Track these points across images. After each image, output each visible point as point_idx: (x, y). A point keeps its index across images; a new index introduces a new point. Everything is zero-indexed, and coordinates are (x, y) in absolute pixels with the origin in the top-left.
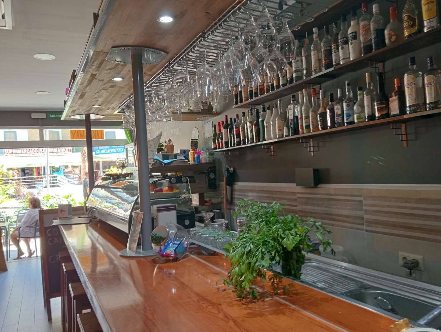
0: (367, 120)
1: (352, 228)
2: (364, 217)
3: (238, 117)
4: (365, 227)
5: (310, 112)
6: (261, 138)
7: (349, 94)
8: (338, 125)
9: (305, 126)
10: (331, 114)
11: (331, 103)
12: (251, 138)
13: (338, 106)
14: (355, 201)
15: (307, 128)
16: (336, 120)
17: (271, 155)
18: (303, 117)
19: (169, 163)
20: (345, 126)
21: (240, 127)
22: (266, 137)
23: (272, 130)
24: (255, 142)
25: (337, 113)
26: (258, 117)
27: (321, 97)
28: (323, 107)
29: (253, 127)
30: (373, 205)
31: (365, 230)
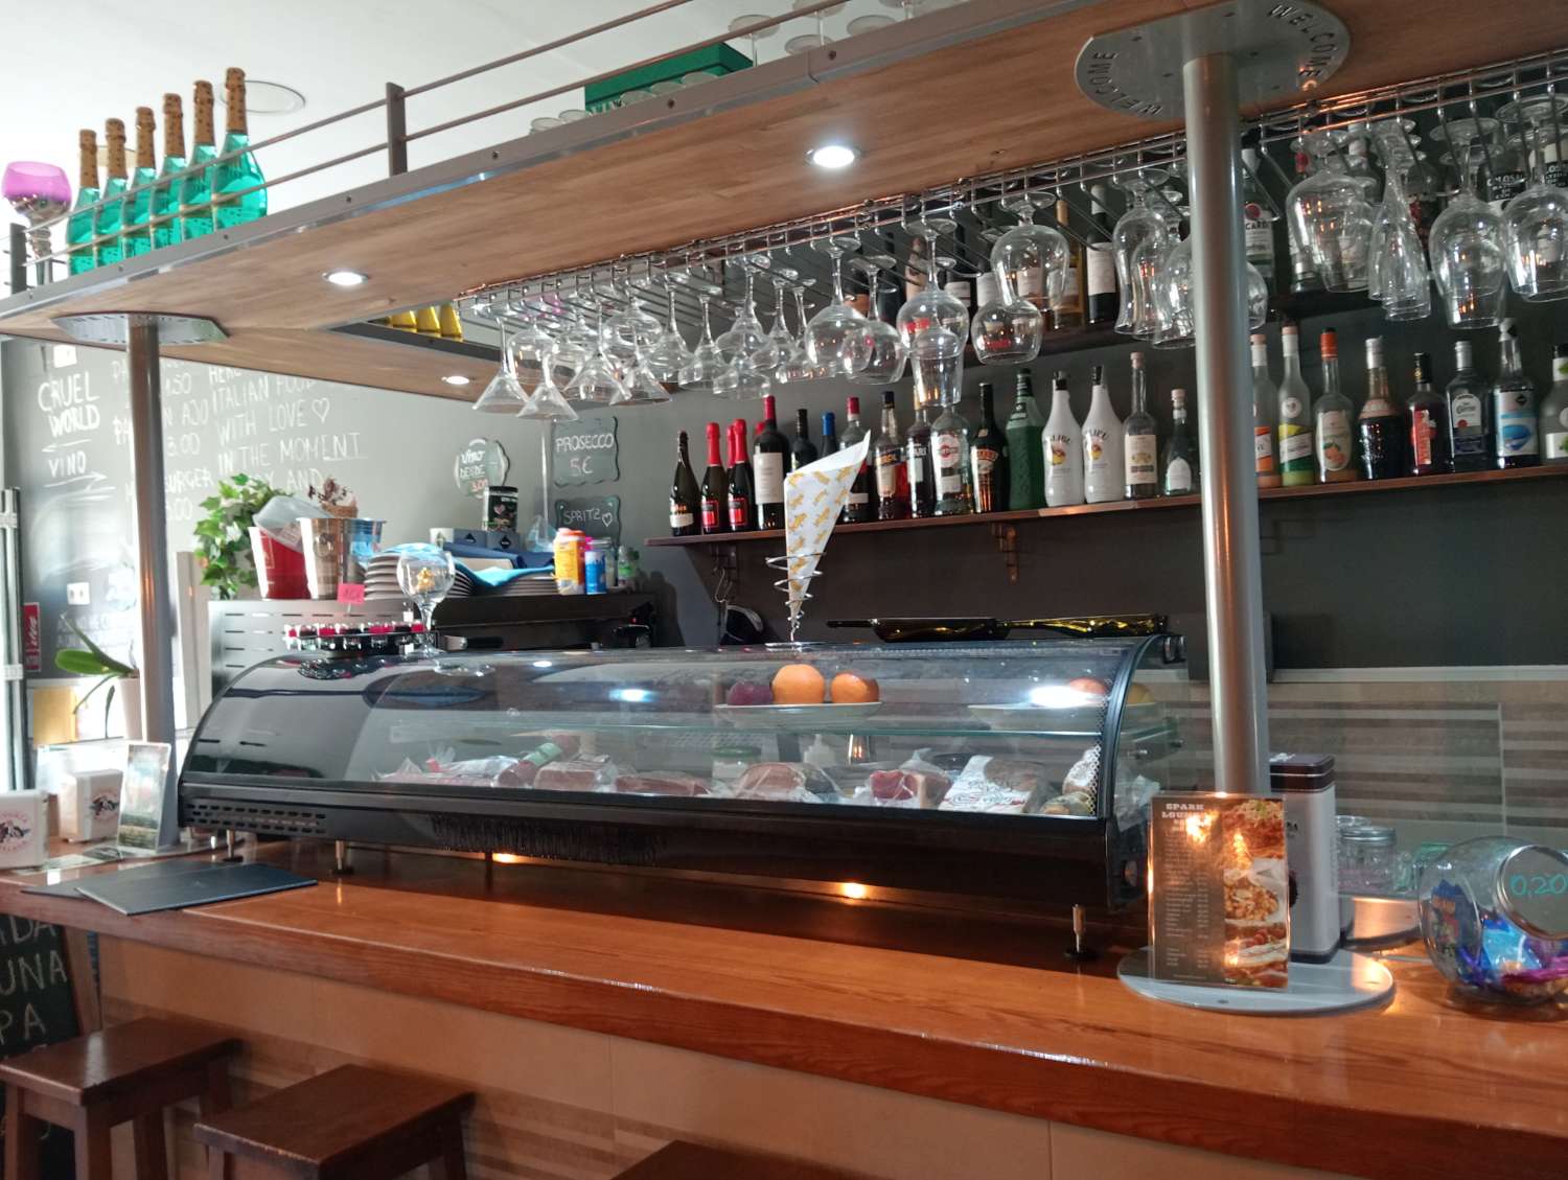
1: (1444, 816)
2: (1504, 776)
3: (856, 409)
4: (1504, 810)
5: (1321, 410)
6: (1018, 499)
7: (1512, 362)
8: (1466, 464)
9: (1291, 461)
10: (1432, 424)
11: (1424, 387)
12: (946, 496)
13: (1466, 400)
14: (1460, 723)
15: (1305, 469)
16: (1457, 447)
17: (1009, 565)
18: (1284, 429)
19: (504, 585)
20: (1497, 467)
21: (878, 451)
22: (1050, 492)
23: (1094, 466)
24: (979, 511)
25: (1463, 423)
26: (989, 413)
27: (1371, 361)
28: (1378, 397)
29: (974, 451)
30: (1546, 736)
31: (1504, 818)
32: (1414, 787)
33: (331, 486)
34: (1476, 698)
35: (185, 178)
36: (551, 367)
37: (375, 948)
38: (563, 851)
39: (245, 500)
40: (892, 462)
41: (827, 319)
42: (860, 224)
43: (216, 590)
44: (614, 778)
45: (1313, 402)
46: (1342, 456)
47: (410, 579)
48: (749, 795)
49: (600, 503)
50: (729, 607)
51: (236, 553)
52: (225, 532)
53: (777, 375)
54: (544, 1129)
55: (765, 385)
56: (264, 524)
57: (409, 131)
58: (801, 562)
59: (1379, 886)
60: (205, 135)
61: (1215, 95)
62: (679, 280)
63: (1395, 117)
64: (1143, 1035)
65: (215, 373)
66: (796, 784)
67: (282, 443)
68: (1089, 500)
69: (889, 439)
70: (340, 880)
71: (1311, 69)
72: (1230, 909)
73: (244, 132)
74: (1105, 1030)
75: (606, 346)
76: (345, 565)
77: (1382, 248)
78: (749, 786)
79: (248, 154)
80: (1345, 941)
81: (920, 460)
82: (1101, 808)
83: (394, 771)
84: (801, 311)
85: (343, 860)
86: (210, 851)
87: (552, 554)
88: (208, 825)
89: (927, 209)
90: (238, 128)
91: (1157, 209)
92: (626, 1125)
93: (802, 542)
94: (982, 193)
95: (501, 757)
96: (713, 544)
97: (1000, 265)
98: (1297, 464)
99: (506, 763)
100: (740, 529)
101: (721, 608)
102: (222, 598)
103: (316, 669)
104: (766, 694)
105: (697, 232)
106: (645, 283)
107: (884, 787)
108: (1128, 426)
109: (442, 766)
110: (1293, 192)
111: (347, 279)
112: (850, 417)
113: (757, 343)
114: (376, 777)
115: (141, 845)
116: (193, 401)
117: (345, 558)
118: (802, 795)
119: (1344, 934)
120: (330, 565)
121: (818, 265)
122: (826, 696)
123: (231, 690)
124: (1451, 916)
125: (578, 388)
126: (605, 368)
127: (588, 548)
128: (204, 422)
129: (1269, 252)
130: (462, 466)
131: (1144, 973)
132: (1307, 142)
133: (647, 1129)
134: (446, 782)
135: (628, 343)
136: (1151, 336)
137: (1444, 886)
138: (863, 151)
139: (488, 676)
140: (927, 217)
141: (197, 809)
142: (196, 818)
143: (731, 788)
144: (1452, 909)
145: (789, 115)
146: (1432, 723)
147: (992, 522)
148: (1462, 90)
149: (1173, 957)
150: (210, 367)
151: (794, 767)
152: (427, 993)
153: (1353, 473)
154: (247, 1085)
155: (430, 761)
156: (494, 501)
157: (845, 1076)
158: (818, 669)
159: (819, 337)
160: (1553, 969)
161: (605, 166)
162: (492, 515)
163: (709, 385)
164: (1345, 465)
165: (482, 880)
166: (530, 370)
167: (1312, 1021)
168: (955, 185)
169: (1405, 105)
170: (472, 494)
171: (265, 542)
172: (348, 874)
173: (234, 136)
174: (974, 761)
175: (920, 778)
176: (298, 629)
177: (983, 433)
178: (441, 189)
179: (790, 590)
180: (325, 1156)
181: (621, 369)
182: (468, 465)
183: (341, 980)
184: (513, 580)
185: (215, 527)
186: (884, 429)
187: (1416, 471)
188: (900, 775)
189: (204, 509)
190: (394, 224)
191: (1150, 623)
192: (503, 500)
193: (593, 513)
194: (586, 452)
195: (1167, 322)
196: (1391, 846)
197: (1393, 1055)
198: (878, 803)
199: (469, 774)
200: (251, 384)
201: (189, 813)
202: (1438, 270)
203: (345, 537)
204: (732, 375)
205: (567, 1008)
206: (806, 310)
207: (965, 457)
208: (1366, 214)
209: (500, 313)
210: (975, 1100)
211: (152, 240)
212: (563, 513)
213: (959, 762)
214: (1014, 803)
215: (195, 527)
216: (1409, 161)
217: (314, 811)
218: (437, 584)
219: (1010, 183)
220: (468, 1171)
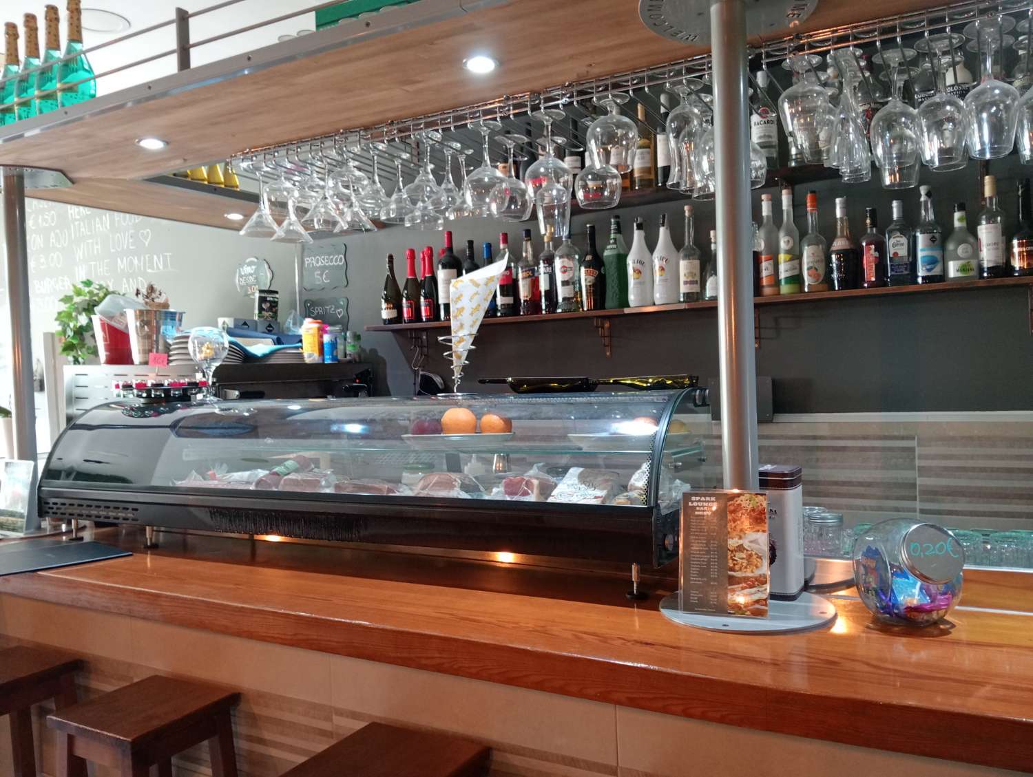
0: (985, 275)
1: (880, 509)
2: (918, 483)
3: (505, 240)
4: (918, 505)
5: (806, 245)
6: (611, 301)
7: (928, 215)
8: (897, 281)
9: (786, 278)
10: (877, 254)
11: (872, 230)
12: (564, 299)
13: (898, 239)
14: (890, 449)
15: (794, 283)
16: (892, 270)
17: (605, 345)
18: (782, 257)
19: (266, 356)
20: (917, 283)
21: (520, 269)
22: (632, 297)
23: (660, 280)
24: (585, 309)
25: (896, 254)
26: (593, 244)
27: (838, 213)
28: (842, 236)
29: (583, 269)
30: (945, 457)
31: (918, 510)
32: (861, 490)
33: (151, 289)
34: (902, 433)
35: (39, 72)
36: (294, 206)
37: (167, 597)
38: (298, 532)
39: (91, 297)
40: (529, 276)
41: (480, 176)
42: (501, 112)
43: (71, 359)
44: (333, 483)
45: (800, 240)
46: (819, 275)
47: (197, 350)
48: (424, 494)
49: (335, 302)
50: (421, 373)
51: (84, 333)
52: (77, 319)
53: (447, 214)
54: (287, 716)
55: (440, 222)
56: (102, 313)
57: (192, 41)
58: (461, 340)
59: (831, 551)
60: (54, 43)
61: (732, 28)
62: (380, 148)
63: (849, 46)
64: (674, 648)
65: (74, 211)
66: (455, 486)
67: (119, 260)
68: (656, 303)
69: (528, 261)
70: (149, 552)
71: (795, 12)
72: (732, 565)
73: (80, 41)
74: (647, 644)
75: (331, 192)
76: (157, 341)
77: (840, 134)
78: (424, 488)
79: (83, 56)
80: (807, 587)
81: (547, 275)
82: (650, 500)
83: (184, 479)
84: (464, 172)
85: (151, 539)
86: (62, 534)
87: (301, 336)
88: (59, 516)
89: (545, 102)
90: (75, 38)
91: (696, 106)
92: (340, 713)
93: (462, 326)
94: (581, 93)
95: (259, 470)
96: (411, 330)
97: (593, 142)
98: (790, 280)
99: (261, 473)
100: (428, 320)
101: (416, 373)
102: (75, 364)
103: (133, 410)
104: (436, 427)
105: (391, 115)
106: (357, 149)
107: (512, 488)
108: (682, 254)
109: (218, 476)
110: (782, 96)
111: (152, 144)
112: (502, 246)
113: (432, 191)
114: (173, 483)
115: (14, 530)
116: (58, 231)
117: (157, 337)
118: (458, 493)
119: (806, 582)
120: (146, 341)
121: (472, 140)
122: (477, 428)
123: (74, 425)
124: (874, 569)
125: (312, 220)
126: (330, 207)
127: (326, 332)
128: (65, 245)
129: (775, 140)
130: (241, 276)
131: (676, 608)
132: (792, 63)
133: (354, 715)
134: (220, 487)
135: (346, 191)
136: (692, 191)
137: (869, 549)
138: (501, 62)
139: (252, 416)
140: (545, 108)
141: (51, 505)
142: (51, 511)
143: (411, 489)
144: (873, 565)
145: (448, 35)
146: (873, 449)
147: (594, 317)
148: (892, 29)
149: (694, 597)
150: (69, 206)
151: (454, 476)
152: (202, 626)
153: (825, 286)
154: (87, 689)
155: (209, 473)
156: (262, 300)
157: (477, 676)
158: (472, 411)
159: (474, 188)
160: (937, 603)
161: (326, 67)
162: (261, 309)
163: (402, 220)
164: (820, 281)
165: (248, 551)
166: (279, 209)
167: (782, 637)
168: (563, 87)
169: (856, 38)
170: (247, 295)
171: (103, 325)
172: (154, 548)
173: (73, 44)
174: (572, 470)
175: (535, 482)
176: (121, 384)
177: (589, 258)
178: (212, 82)
179: (454, 359)
180: (135, 736)
181: (343, 209)
182: (245, 275)
183: (144, 618)
184: (273, 353)
185: (69, 316)
186: (524, 254)
187: (866, 285)
188: (523, 479)
189: (62, 303)
190: (183, 105)
191: (687, 381)
192: (268, 299)
193: (330, 309)
194: (324, 268)
195: (701, 181)
196: (840, 526)
197: (831, 659)
198: (508, 499)
199: (237, 481)
200: (97, 219)
201: (46, 508)
202: (875, 150)
203: (157, 322)
204: (417, 214)
205: (295, 635)
206: (467, 171)
207: (577, 274)
208: (830, 112)
209: (258, 169)
210: (563, 691)
211: (16, 115)
212: (310, 308)
213: (562, 471)
214: (596, 498)
215: (56, 315)
216: (859, 77)
217: (131, 506)
218: (216, 354)
219: (600, 86)
220: (235, 744)
